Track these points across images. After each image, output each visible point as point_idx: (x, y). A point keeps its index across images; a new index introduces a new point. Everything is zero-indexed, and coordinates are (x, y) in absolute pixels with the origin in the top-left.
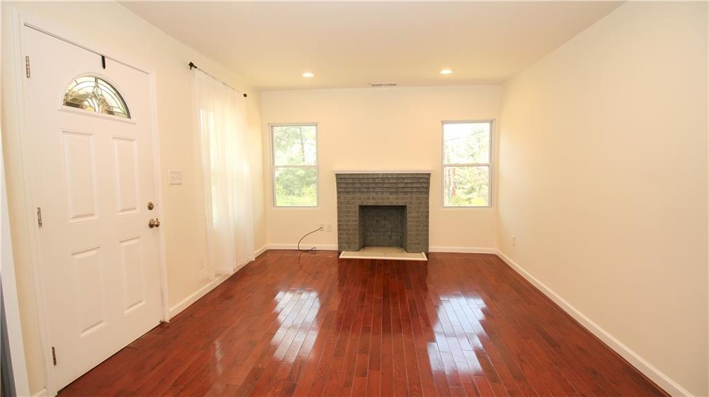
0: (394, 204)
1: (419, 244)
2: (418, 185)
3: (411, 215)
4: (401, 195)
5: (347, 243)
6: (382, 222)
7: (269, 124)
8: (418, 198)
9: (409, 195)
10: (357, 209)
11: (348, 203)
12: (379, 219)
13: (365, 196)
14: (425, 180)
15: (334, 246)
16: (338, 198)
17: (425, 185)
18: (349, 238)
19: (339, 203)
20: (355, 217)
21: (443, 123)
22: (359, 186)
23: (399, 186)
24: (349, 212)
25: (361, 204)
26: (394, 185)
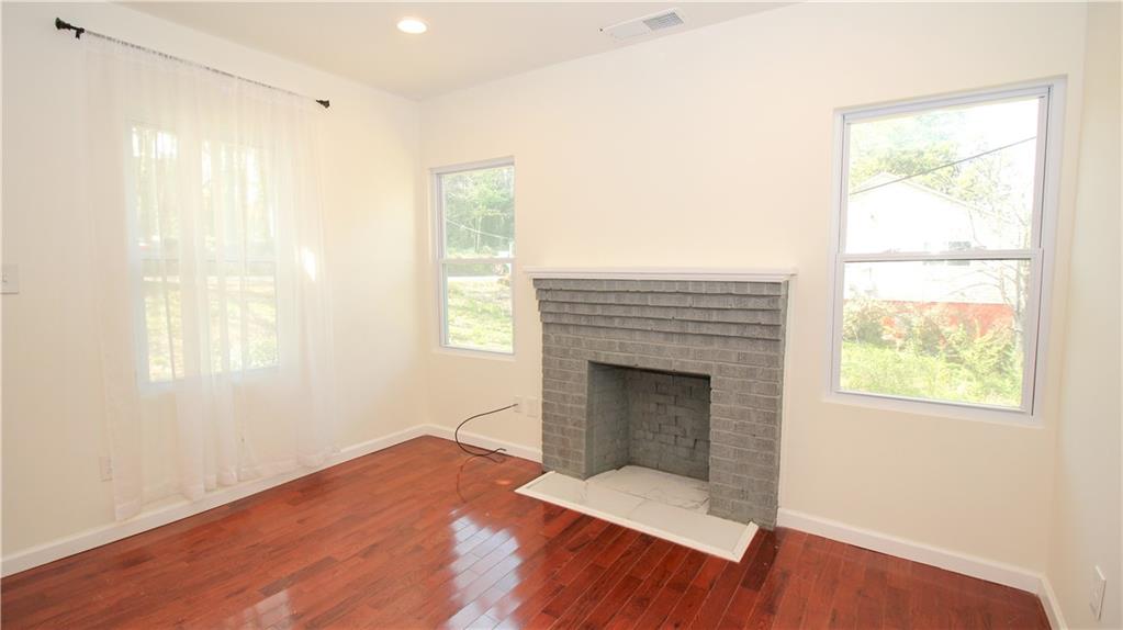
0: (676, 367)
1: (743, 494)
2: (742, 318)
3: (722, 406)
4: (696, 345)
5: (561, 453)
6: (672, 411)
8: (742, 358)
9: (717, 345)
10: (585, 370)
11: (565, 352)
12: (661, 399)
13: (603, 337)
15: (532, 451)
16: (545, 338)
17: (763, 319)
18: (564, 442)
19: (546, 350)
20: (579, 387)
21: (848, 115)
22: (585, 310)
23: (688, 316)
24: (567, 376)
25: (593, 360)
26: (671, 314)
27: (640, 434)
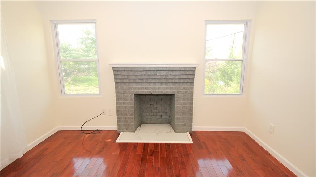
0: (165, 93)
2: (185, 77)
3: (178, 102)
4: (170, 86)
5: (125, 125)
6: (155, 106)
7: (51, 21)
8: (184, 88)
9: (177, 85)
10: (133, 97)
11: (125, 92)
12: (152, 103)
13: (140, 86)
14: (190, 73)
15: (114, 127)
16: (116, 88)
17: (190, 77)
18: (126, 122)
19: (117, 92)
20: (131, 103)
22: (134, 77)
23: (169, 77)
24: (126, 100)
25: (136, 93)
26: (164, 77)
27: (144, 114)
